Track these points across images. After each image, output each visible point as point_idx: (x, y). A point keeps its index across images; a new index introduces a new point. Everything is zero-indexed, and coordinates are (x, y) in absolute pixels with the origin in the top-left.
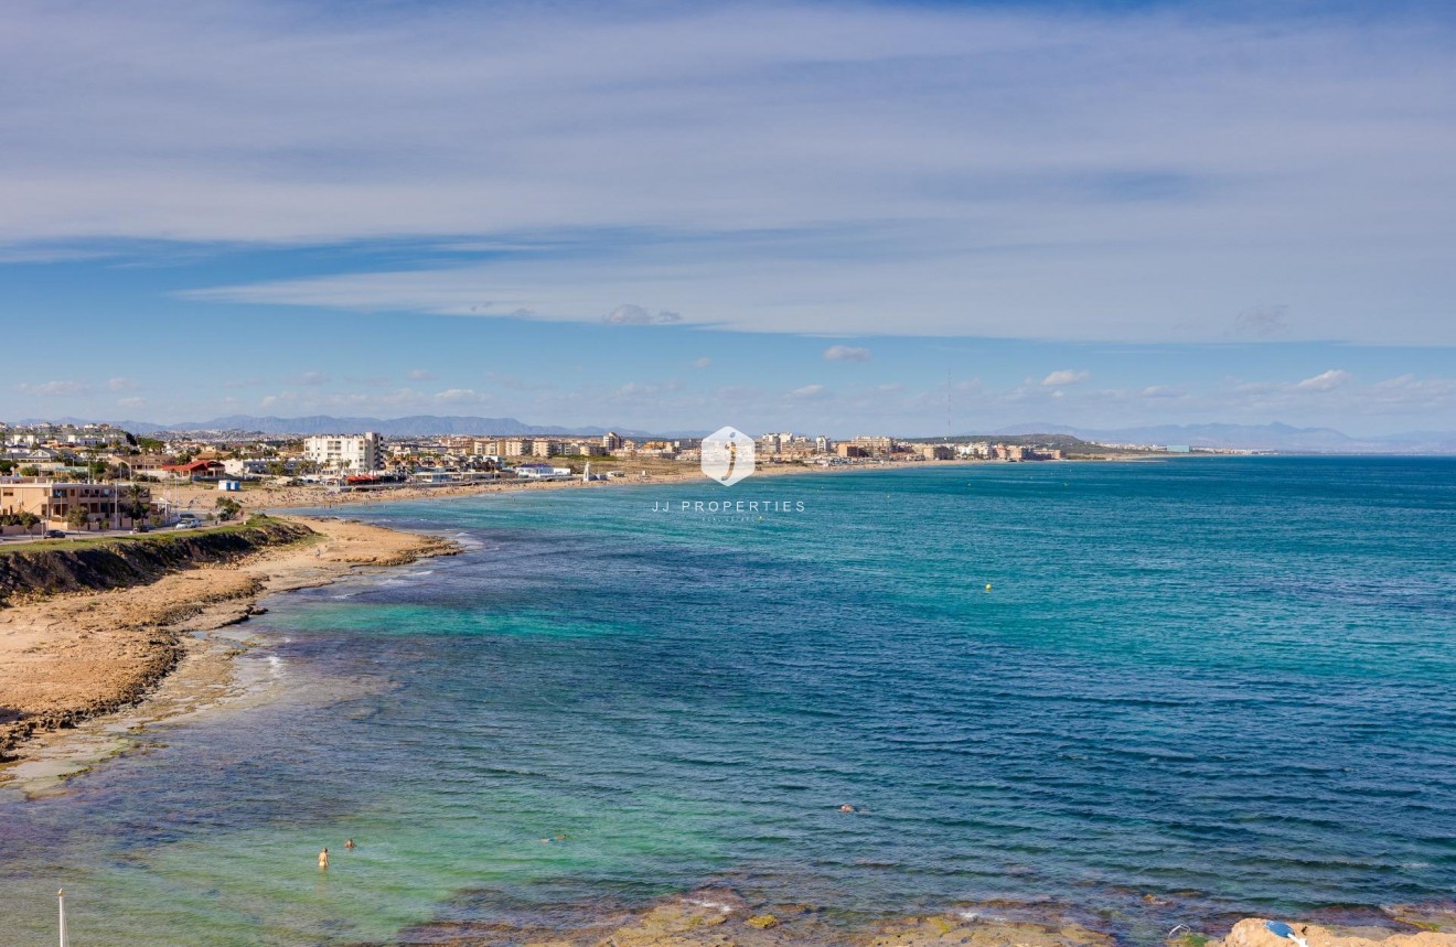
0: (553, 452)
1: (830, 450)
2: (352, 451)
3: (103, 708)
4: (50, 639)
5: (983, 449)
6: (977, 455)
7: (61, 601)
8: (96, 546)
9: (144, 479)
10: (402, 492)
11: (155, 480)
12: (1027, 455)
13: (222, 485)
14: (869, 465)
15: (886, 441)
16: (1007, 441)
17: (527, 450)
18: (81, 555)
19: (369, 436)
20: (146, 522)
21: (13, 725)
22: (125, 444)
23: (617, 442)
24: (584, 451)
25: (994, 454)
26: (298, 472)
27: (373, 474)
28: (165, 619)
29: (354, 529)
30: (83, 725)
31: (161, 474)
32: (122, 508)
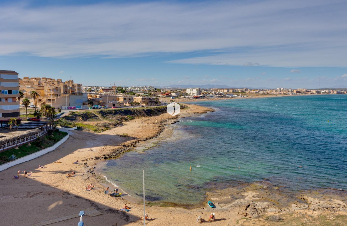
0: (233, 92)
1: (292, 91)
2: (195, 91)
3: (151, 138)
4: (142, 125)
5: (327, 91)
6: (326, 92)
7: (144, 118)
8: (150, 108)
9: (158, 96)
10: (204, 99)
11: (159, 97)
12: (338, 93)
13: (171, 98)
14: (301, 95)
15: (305, 90)
16: (333, 90)
17: (228, 91)
18: (147, 110)
19: (198, 89)
20: (158, 104)
21: (136, 140)
22: (155, 90)
23: (247, 90)
24: (240, 91)
25: (330, 92)
26: (185, 95)
27: (199, 96)
28: (161, 122)
29: (195, 106)
30: (147, 141)
31: (160, 95)
32: (154, 102)
